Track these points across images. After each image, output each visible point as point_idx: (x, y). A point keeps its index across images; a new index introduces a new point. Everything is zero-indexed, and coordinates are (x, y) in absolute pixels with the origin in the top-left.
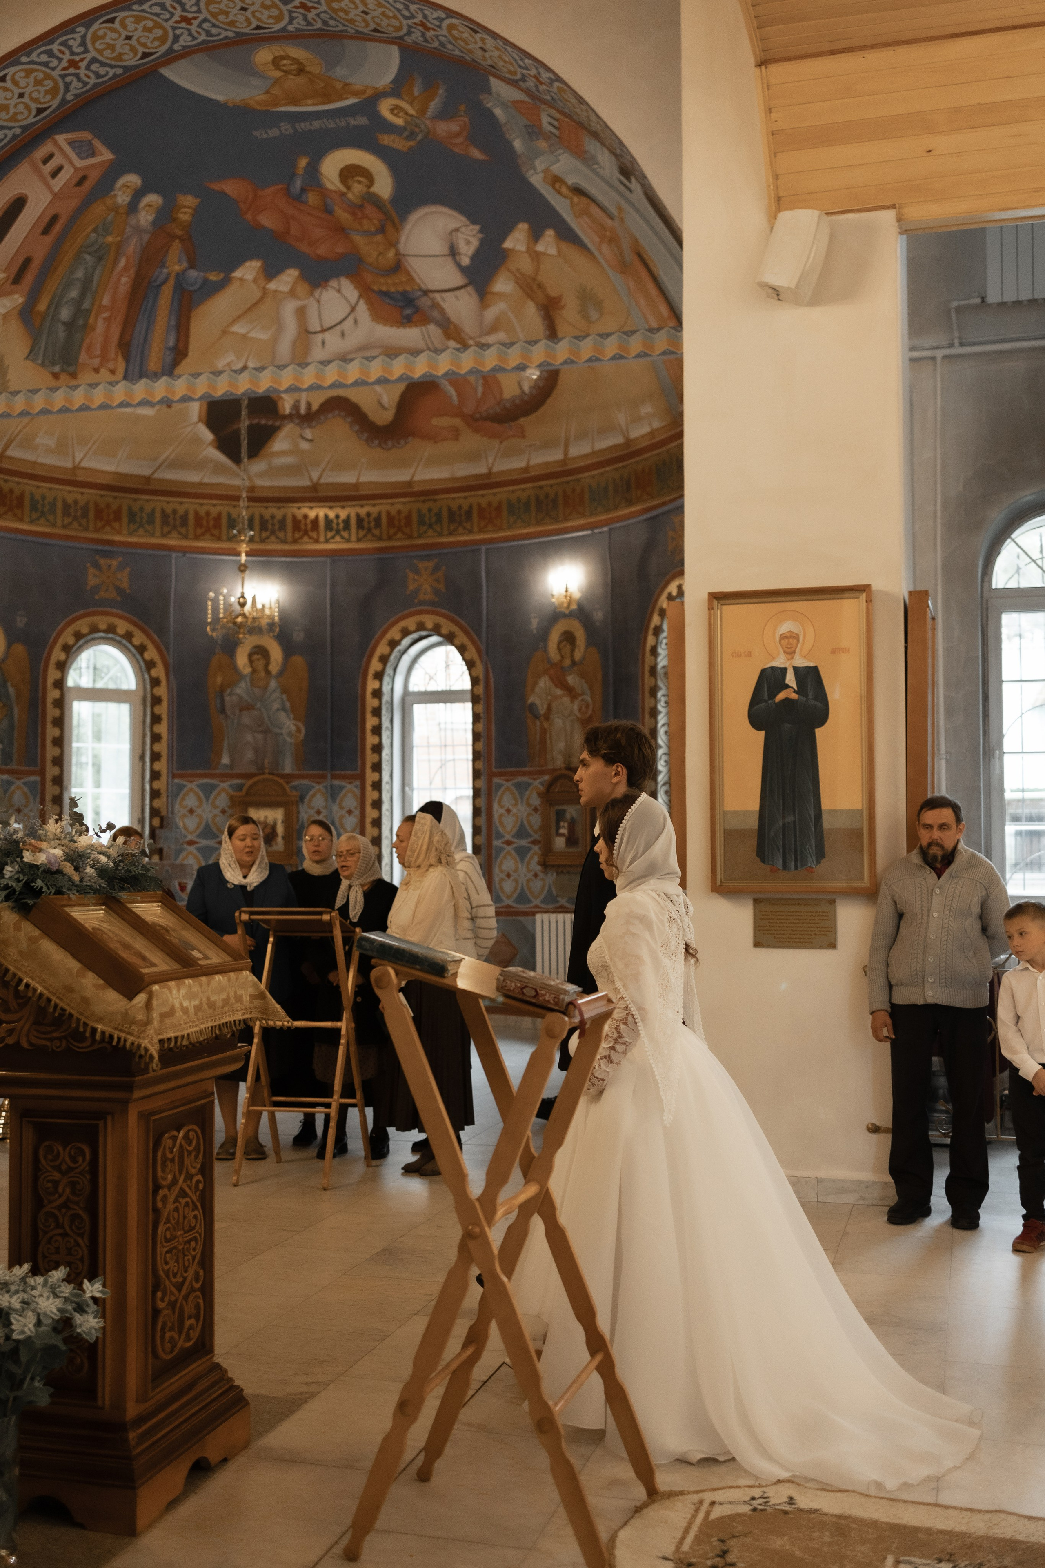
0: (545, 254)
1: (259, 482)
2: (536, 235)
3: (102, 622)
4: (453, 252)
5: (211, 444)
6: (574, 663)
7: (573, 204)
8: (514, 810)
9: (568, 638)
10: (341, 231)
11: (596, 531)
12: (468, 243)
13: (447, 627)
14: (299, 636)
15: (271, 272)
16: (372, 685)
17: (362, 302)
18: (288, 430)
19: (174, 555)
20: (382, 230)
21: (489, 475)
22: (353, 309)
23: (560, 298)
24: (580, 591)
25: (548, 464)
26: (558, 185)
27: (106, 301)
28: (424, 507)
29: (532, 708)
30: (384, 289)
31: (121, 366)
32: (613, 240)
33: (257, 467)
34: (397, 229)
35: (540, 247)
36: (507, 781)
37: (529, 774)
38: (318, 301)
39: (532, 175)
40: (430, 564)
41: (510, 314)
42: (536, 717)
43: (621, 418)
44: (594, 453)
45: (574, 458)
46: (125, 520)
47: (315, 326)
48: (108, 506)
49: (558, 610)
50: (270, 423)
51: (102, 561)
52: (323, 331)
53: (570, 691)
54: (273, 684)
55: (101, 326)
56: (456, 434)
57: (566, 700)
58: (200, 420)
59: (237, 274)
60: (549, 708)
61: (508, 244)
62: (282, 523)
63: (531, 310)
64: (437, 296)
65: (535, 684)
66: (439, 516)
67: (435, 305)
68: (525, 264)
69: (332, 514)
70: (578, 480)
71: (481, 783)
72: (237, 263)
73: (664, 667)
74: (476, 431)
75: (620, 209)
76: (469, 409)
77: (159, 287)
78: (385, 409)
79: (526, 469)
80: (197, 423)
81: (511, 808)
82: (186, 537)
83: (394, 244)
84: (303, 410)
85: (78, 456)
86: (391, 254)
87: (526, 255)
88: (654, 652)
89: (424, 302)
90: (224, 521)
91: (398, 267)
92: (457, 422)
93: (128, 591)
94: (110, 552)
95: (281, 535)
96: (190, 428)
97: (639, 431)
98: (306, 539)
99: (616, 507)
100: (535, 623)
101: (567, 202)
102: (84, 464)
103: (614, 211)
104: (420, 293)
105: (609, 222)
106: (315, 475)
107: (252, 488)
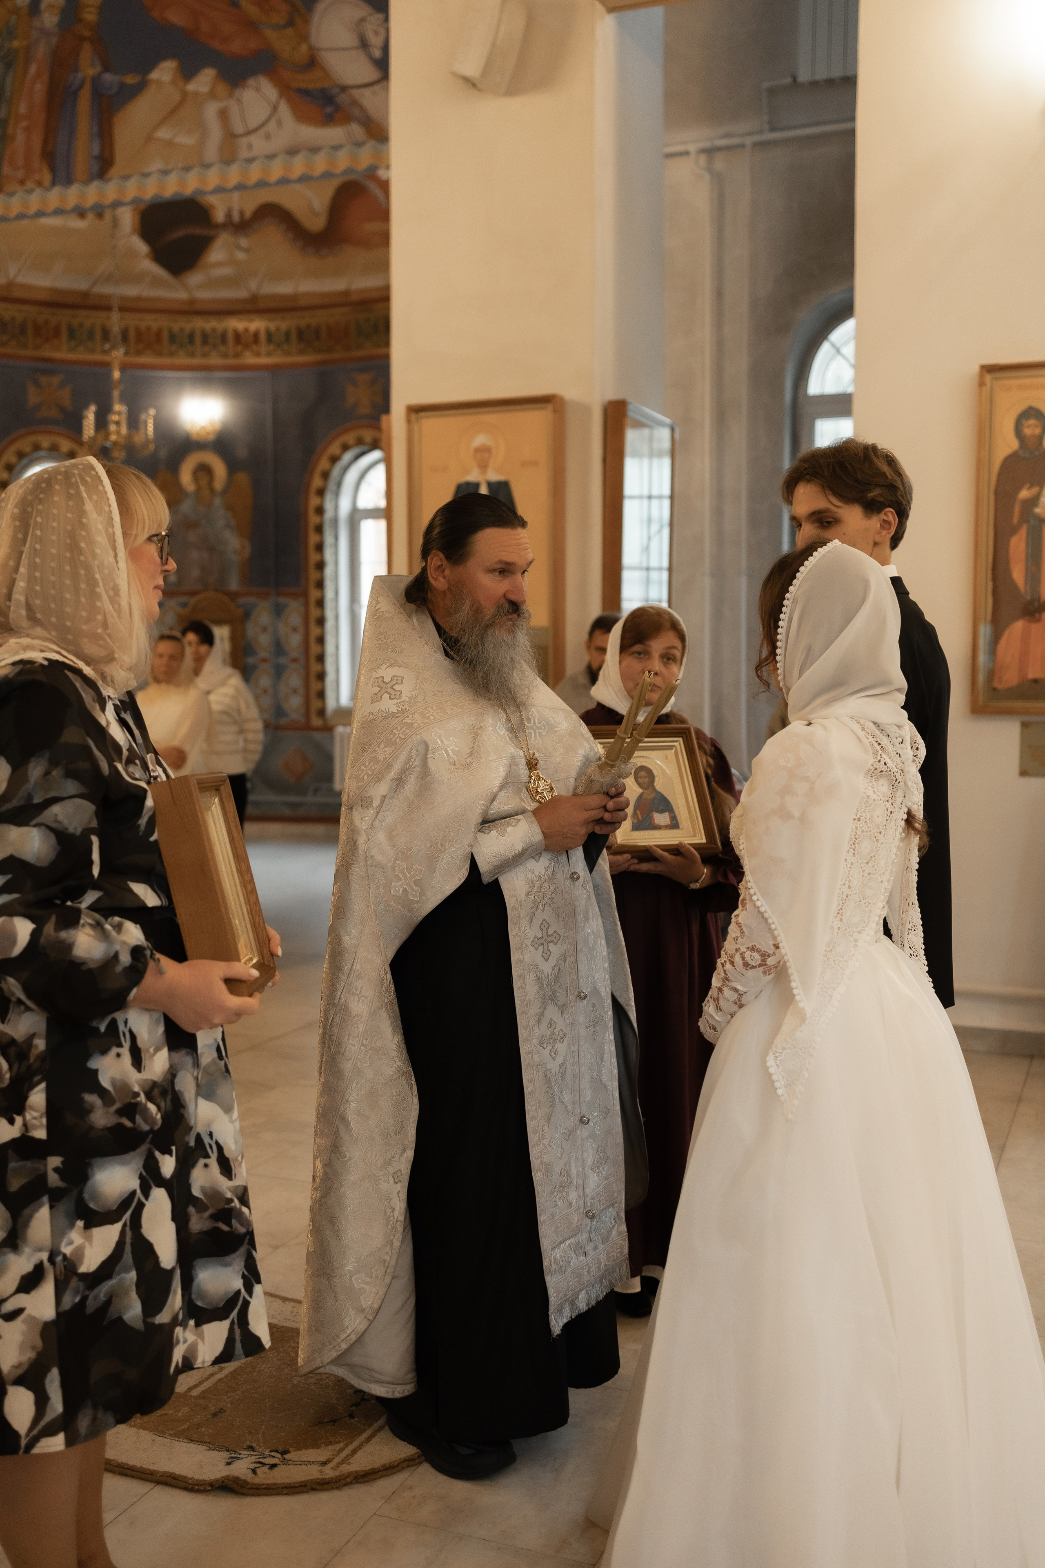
1: (200, 295)
3: (45, 441)
4: (364, 44)
5: (146, 256)
10: (251, 26)
14: (242, 453)
15: (188, 72)
16: (314, 501)
17: (282, 101)
18: (223, 239)
20: (290, 23)
22: (275, 109)
27: (23, 109)
28: (361, 318)
30: (302, 86)
31: (47, 177)
33: (195, 278)
34: (307, 21)
40: (368, 377)
46: (64, 336)
47: (239, 128)
48: (46, 323)
50: (204, 232)
51: (44, 380)
52: (249, 133)
54: (218, 501)
55: (20, 137)
56: (387, 240)
58: (134, 231)
59: (154, 75)
62: (224, 336)
64: (356, 93)
66: (376, 326)
67: (355, 103)
69: (272, 327)
72: (152, 65)
77: (76, 93)
78: (317, 214)
80: (130, 235)
82: (127, 353)
83: (304, 37)
84: (236, 218)
85: (12, 272)
86: (304, 48)
89: (343, 99)
90: (165, 335)
91: (312, 63)
93: (70, 410)
94: (51, 370)
95: (222, 348)
96: (124, 240)
98: (246, 353)
102: (20, 280)
104: (338, 90)
106: (253, 285)
107: (192, 302)
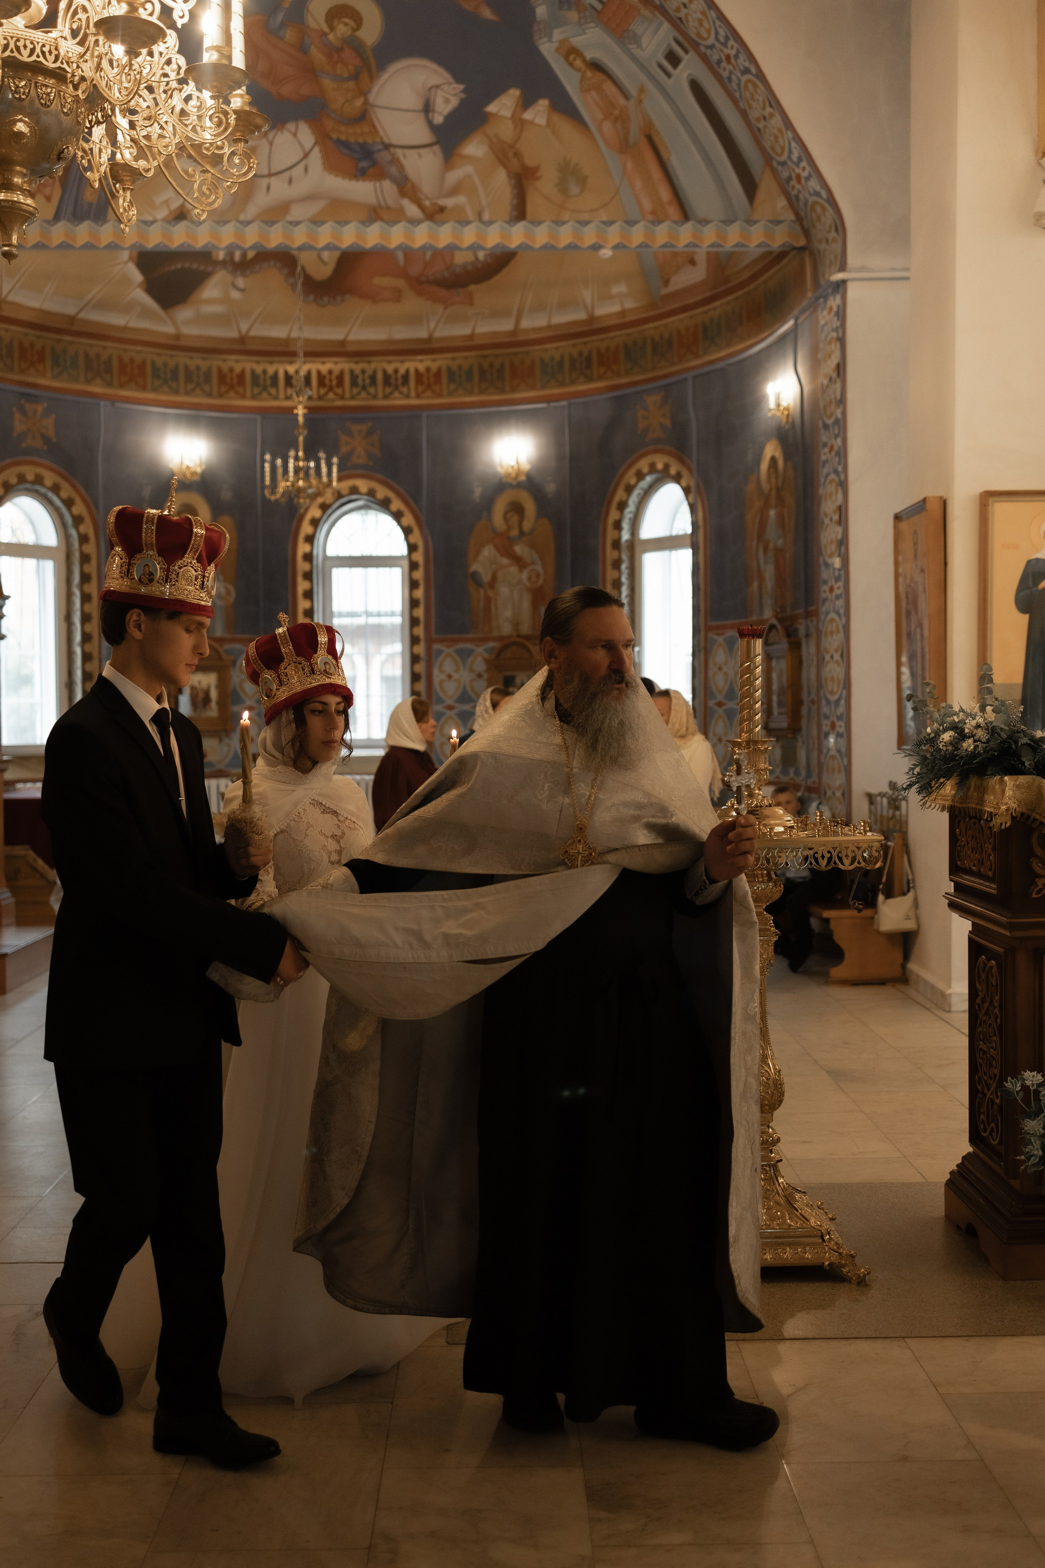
0: (531, 123)
1: (187, 330)
2: (526, 102)
3: (32, 472)
4: (427, 108)
5: (140, 285)
6: (522, 533)
7: (583, 78)
8: (456, 676)
9: (517, 508)
10: (311, 72)
11: (552, 404)
12: (447, 101)
13: (382, 492)
14: (226, 495)
16: (303, 548)
17: (317, 149)
18: (220, 277)
19: (102, 403)
20: (355, 77)
21: (430, 340)
22: (306, 155)
23: (537, 169)
24: (529, 462)
25: (495, 334)
26: (571, 58)
28: (357, 368)
29: (475, 576)
30: (343, 137)
32: (621, 119)
33: (184, 313)
34: (372, 78)
35: (528, 115)
36: (448, 647)
37: (472, 640)
38: (271, 144)
39: (544, 43)
40: (364, 427)
41: (476, 180)
42: (479, 584)
43: (587, 295)
44: (549, 327)
45: (527, 331)
46: (49, 363)
47: (261, 169)
48: (32, 345)
49: (504, 480)
50: (202, 268)
51: (28, 406)
52: (270, 175)
53: (519, 561)
56: (397, 296)
57: (514, 569)
58: (131, 259)
60: (494, 578)
61: (491, 108)
62: (208, 375)
63: (501, 179)
64: (399, 152)
65: (478, 553)
66: (373, 378)
67: (395, 161)
68: (506, 131)
69: (259, 369)
70: (528, 353)
71: (420, 649)
73: (627, 541)
74: (420, 294)
75: (642, 90)
76: (415, 270)
78: (324, 263)
79: (471, 337)
80: (127, 262)
81: (452, 673)
82: (110, 384)
83: (364, 93)
85: (6, 289)
86: (359, 102)
87: (510, 122)
88: (618, 526)
89: (383, 157)
90: (149, 369)
91: (363, 117)
92: (401, 283)
93: (54, 440)
94: (36, 397)
95: (207, 388)
96: (119, 267)
97: (606, 310)
98: (232, 394)
99: (572, 382)
100: (477, 492)
101: (578, 75)
102: (11, 298)
103: (633, 91)
104: (380, 147)
105: (622, 101)
106: (244, 327)
107: (177, 337)
